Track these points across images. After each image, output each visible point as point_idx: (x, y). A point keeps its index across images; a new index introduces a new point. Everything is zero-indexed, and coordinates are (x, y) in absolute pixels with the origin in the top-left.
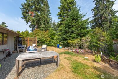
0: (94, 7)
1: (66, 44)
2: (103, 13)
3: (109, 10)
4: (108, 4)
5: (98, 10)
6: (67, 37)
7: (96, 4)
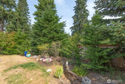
0: (74, 15)
1: (36, 51)
2: (81, 21)
3: (85, 19)
4: (84, 14)
5: (77, 18)
6: (37, 41)
7: (75, 12)
